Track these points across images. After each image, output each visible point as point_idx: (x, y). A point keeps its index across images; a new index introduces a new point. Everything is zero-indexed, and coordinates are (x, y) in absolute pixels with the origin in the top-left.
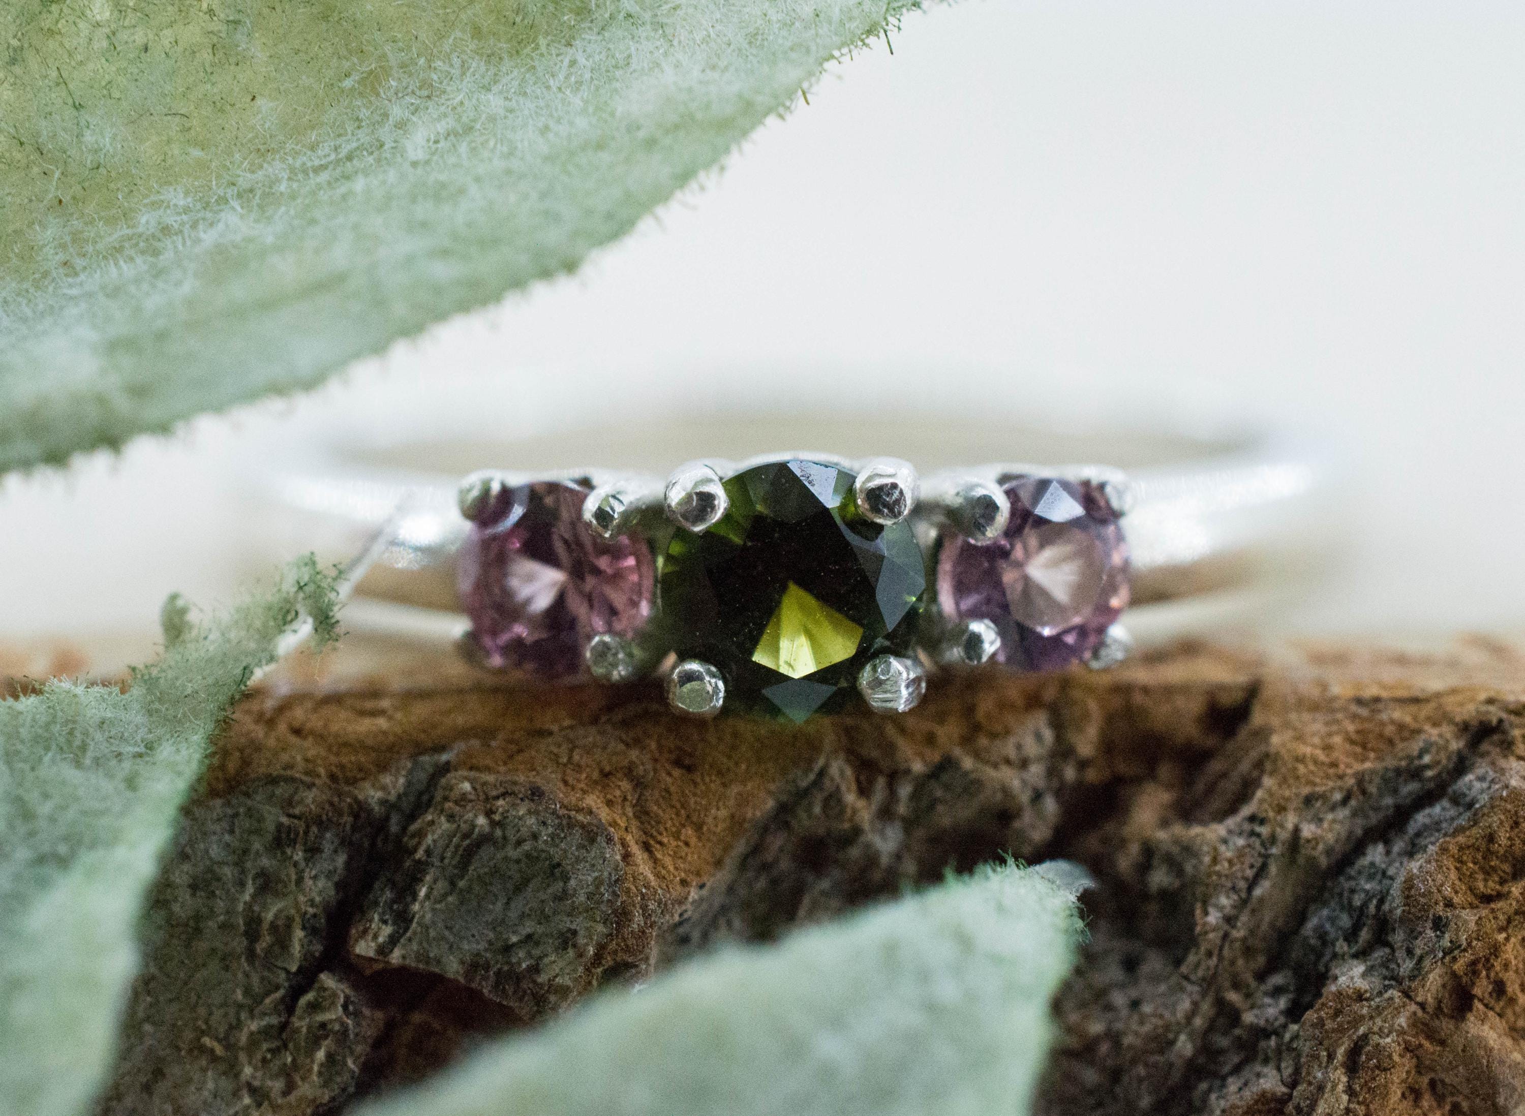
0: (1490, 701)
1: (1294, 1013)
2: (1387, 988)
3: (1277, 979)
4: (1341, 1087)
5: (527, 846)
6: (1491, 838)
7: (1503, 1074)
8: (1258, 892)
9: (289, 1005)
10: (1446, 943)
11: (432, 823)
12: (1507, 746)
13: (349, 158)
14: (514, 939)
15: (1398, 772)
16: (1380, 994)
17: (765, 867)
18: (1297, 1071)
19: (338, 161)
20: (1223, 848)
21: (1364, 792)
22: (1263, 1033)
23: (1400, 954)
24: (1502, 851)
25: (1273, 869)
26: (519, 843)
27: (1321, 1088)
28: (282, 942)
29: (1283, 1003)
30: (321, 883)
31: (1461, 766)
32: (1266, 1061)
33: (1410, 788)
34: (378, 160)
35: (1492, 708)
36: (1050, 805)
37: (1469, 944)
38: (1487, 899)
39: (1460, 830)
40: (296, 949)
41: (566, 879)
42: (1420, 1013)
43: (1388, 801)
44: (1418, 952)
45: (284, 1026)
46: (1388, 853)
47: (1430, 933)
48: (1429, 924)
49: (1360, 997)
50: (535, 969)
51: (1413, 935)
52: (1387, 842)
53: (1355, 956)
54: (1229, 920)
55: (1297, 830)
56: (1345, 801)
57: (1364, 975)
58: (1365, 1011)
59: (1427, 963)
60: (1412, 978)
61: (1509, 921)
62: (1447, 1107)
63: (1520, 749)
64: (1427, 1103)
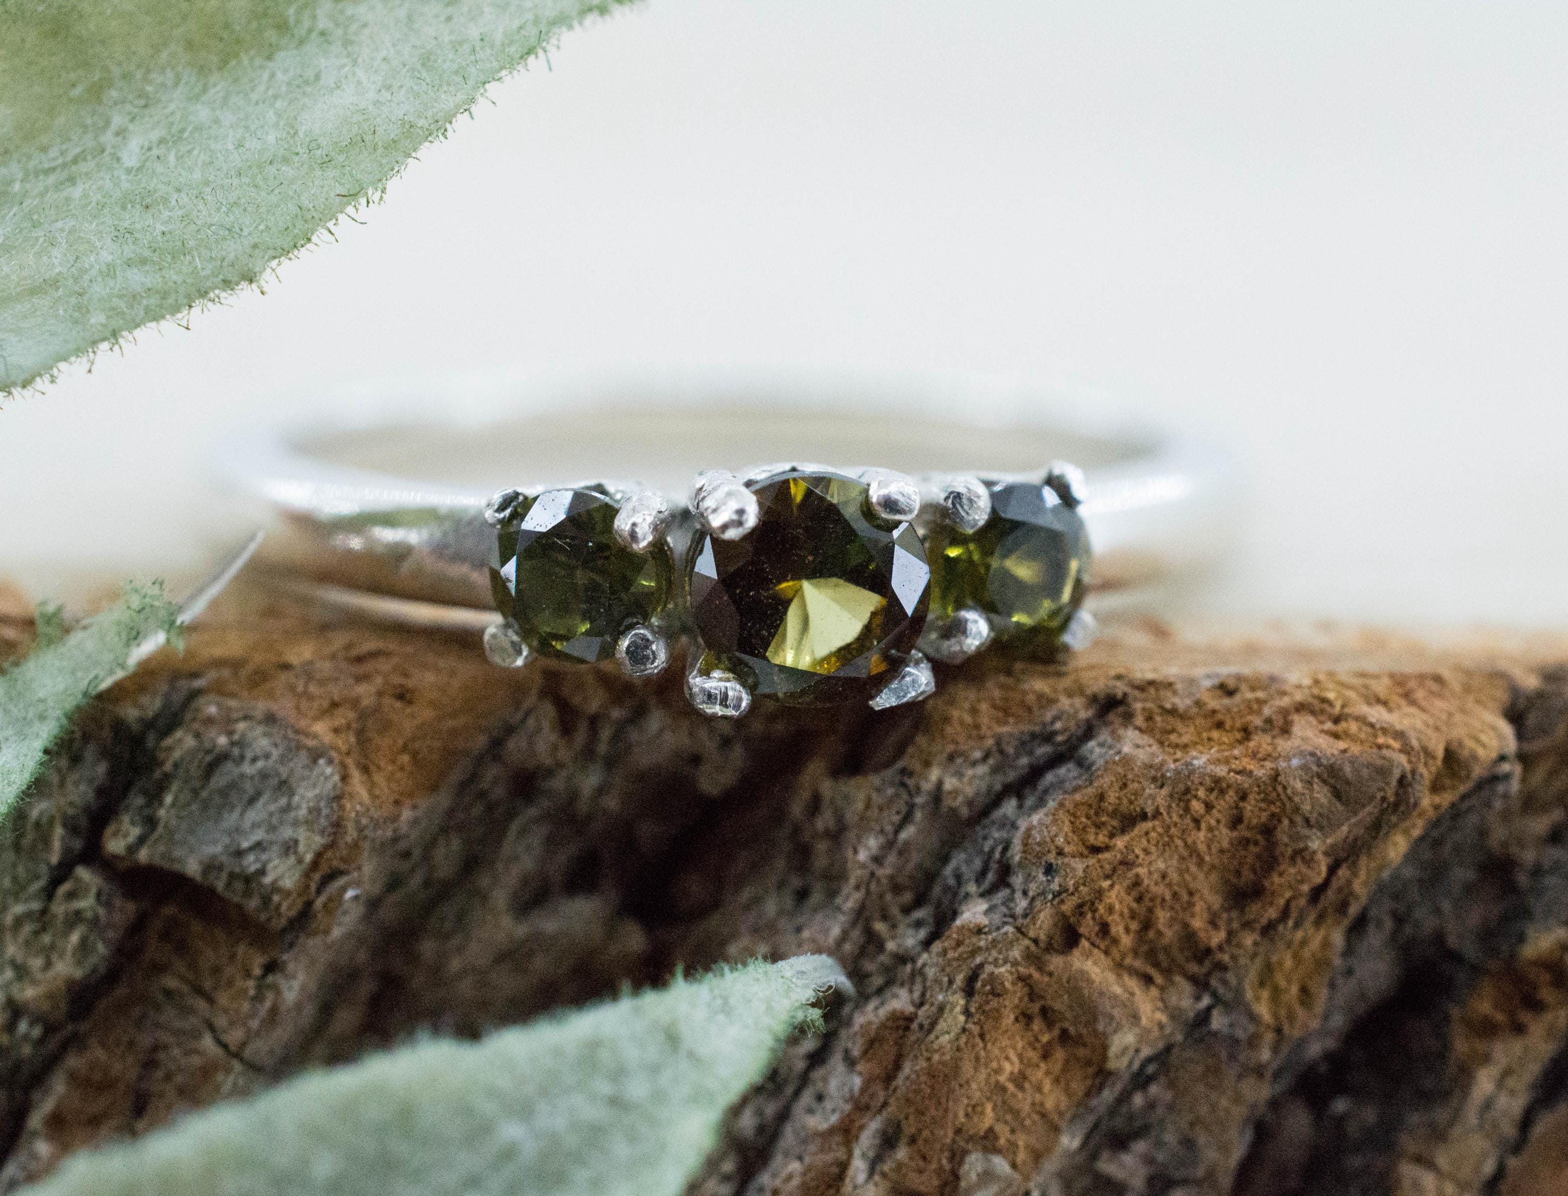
0: (1119, 677)
1: (927, 944)
2: (1006, 923)
3: (919, 914)
4: (958, 1009)
5: (260, 764)
6: (1102, 797)
7: (1102, 1003)
8: (904, 835)
9: (49, 893)
10: (1055, 886)
11: (180, 740)
12: (1128, 717)
13: (75, 161)
14: (245, 845)
15: (1033, 736)
16: (998, 929)
17: (482, 794)
18: (923, 994)
19: (64, 166)
20: (874, 796)
21: (1001, 752)
22: (902, 959)
23: (1018, 895)
24: (1110, 808)
25: (918, 815)
26: (254, 760)
27: (941, 1009)
28: (45, 839)
29: (922, 934)
30: (82, 788)
31: (1089, 732)
32: (902, 985)
33: (1043, 751)
34: (98, 165)
35: (1118, 684)
36: (738, 752)
37: (1076, 889)
38: (1095, 850)
39: (1077, 789)
40: (57, 845)
41: (292, 794)
42: (1033, 948)
43: (1024, 761)
44: (1031, 894)
45: (44, 912)
46: (1020, 806)
47: (1042, 877)
48: (1041, 870)
49: (981, 931)
50: (262, 872)
51: (1029, 878)
52: (1020, 797)
53: (982, 895)
54: (877, 860)
55: (940, 784)
56: (985, 758)
57: (986, 913)
58: (982, 943)
59: (1038, 903)
60: (1025, 916)
61: (1114, 870)
62: (1056, 1032)
63: (1139, 720)
64: (1037, 1025)
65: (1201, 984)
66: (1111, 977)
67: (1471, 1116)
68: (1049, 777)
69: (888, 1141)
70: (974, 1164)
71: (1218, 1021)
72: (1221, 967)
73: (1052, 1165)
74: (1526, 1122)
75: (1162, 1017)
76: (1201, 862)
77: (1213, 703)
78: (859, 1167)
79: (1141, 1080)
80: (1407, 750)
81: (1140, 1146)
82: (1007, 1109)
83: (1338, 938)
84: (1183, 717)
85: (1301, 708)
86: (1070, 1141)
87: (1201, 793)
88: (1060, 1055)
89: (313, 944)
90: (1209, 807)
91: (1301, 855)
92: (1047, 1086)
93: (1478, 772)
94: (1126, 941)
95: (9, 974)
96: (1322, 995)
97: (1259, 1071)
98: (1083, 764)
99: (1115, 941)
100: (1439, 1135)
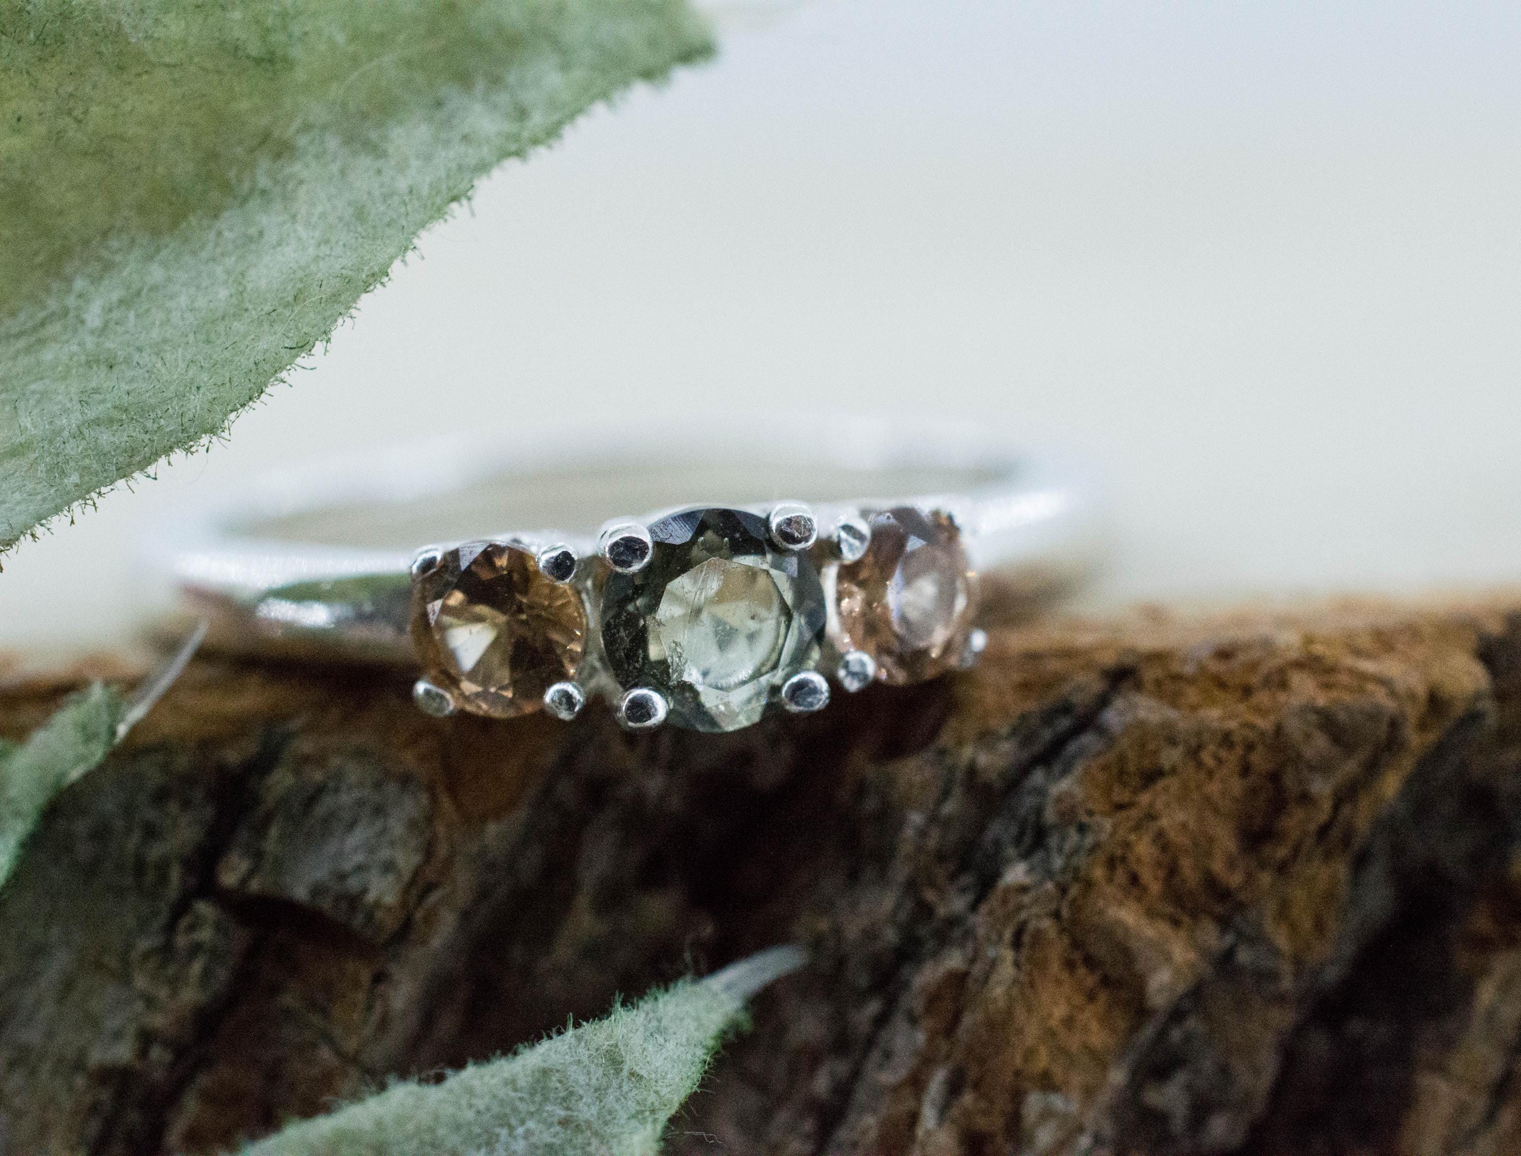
0: (1127, 651)
1: (974, 907)
2: (1046, 880)
3: (964, 880)
4: (1009, 962)
6: (1123, 759)
7: (1137, 946)
8: (944, 809)
9: (170, 928)
10: (1088, 844)
11: (279, 779)
14: (348, 867)
15: (1053, 709)
16: (1039, 886)
17: (558, 805)
18: (975, 952)
22: (953, 922)
23: (1055, 854)
24: (1132, 768)
25: (956, 790)
27: (993, 963)
28: (163, 878)
29: (969, 897)
30: (193, 828)
31: (1103, 701)
32: (955, 945)
33: (1064, 723)
35: (1128, 656)
37: (1108, 843)
38: (1120, 807)
39: (1099, 754)
40: (175, 881)
41: (387, 817)
43: (1048, 733)
44: (1066, 851)
45: (167, 945)
46: (1048, 774)
47: (1075, 836)
48: (1075, 830)
49: (1023, 889)
50: (365, 891)
51: (1064, 837)
52: (1047, 766)
53: (1021, 857)
54: (923, 834)
55: (973, 760)
56: (1012, 733)
57: (1027, 872)
58: (1026, 900)
59: (1074, 859)
61: (1140, 823)
62: (1099, 974)
64: (1082, 971)
65: (1224, 923)
66: (1143, 922)
67: (1477, 1023)
68: (1072, 747)
69: (954, 1088)
70: (1034, 1102)
71: (1244, 956)
72: (1241, 906)
73: (1104, 1098)
75: (1192, 956)
76: (1216, 811)
77: (1216, 667)
78: (929, 1117)
79: (1177, 1015)
80: (1393, 694)
81: (1181, 1076)
82: (1061, 1051)
83: (1341, 869)
84: (1190, 681)
85: (1299, 665)
86: (1118, 1076)
87: (1212, 747)
88: (1103, 997)
89: (416, 954)
90: (1220, 761)
91: (1305, 798)
92: (1094, 1026)
93: (1459, 710)
94: (1155, 887)
95: (139, 1006)
96: (1333, 926)
97: (1281, 999)
98: (1102, 731)
99: (1145, 889)
100: (1449, 1044)
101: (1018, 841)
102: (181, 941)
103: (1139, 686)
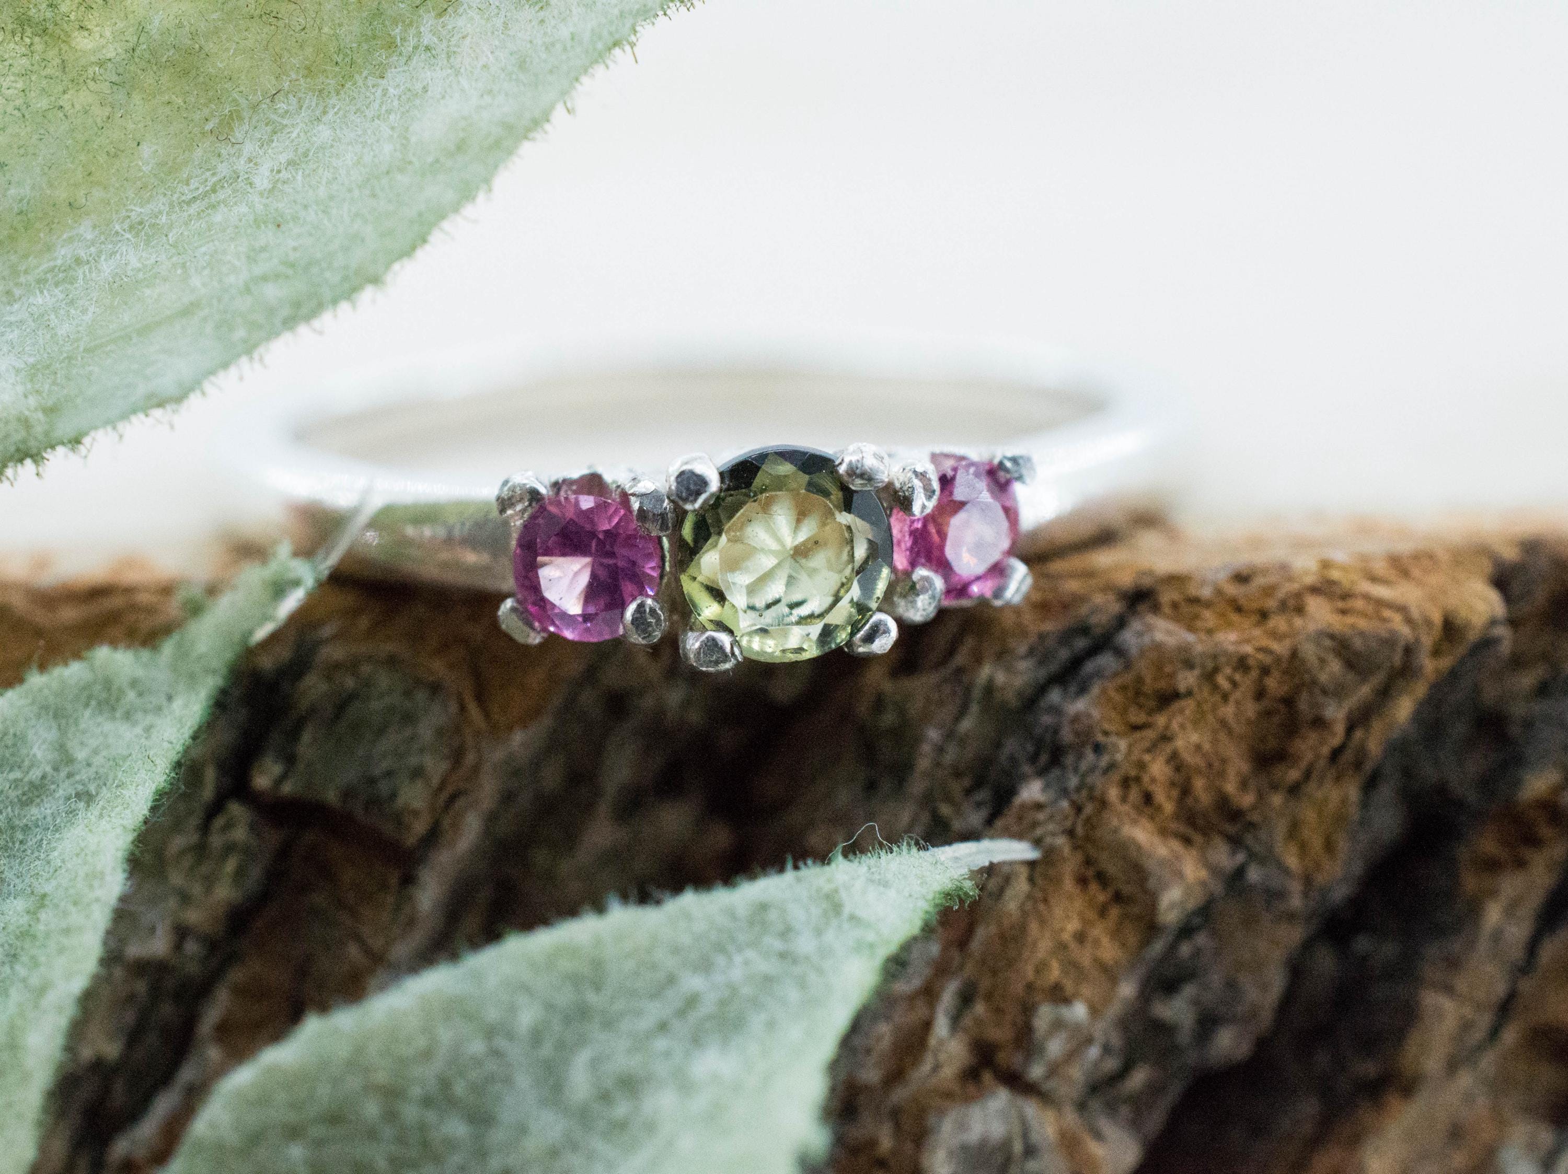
0: (1144, 573)
1: (989, 822)
2: (1058, 798)
3: (980, 795)
5: (385, 700)
6: (1139, 681)
7: (1150, 865)
8: (961, 727)
9: (205, 827)
10: (1103, 763)
11: (311, 684)
13: (214, 191)
14: (377, 772)
15: (1071, 629)
16: (1054, 803)
19: (206, 194)
21: (1044, 647)
23: (1070, 773)
24: (1148, 690)
25: (974, 708)
26: (380, 697)
28: (199, 780)
29: (983, 813)
31: (1121, 623)
33: (1081, 643)
34: (235, 191)
35: (1145, 578)
37: (1122, 764)
39: (1116, 675)
40: (209, 783)
41: (416, 724)
43: (1064, 653)
44: (1082, 771)
45: (202, 844)
46: (1063, 694)
47: (1092, 755)
48: (1091, 748)
49: (1039, 806)
50: (394, 796)
51: (1079, 756)
52: (1064, 686)
53: (1038, 775)
54: (940, 750)
55: (991, 679)
56: (1030, 653)
57: (1042, 789)
58: (1041, 817)
59: (1088, 779)
60: (1078, 791)
61: (1155, 744)
62: (1110, 891)
63: (1167, 610)
64: (1094, 887)
65: (1235, 842)
66: (1156, 840)
67: (1483, 945)
68: (1089, 667)
69: (966, 998)
70: (1044, 1015)
71: (1254, 875)
72: (1251, 826)
73: (1114, 1010)
74: (1533, 946)
75: (1203, 874)
76: (1230, 732)
77: (1232, 590)
78: (941, 1026)
79: (1186, 931)
80: (1409, 621)
81: (1189, 990)
82: (1072, 966)
83: (1353, 791)
84: (1208, 604)
85: (1315, 590)
86: (1127, 990)
87: (1228, 671)
88: (1115, 912)
89: (443, 857)
90: (1235, 684)
91: (1319, 723)
92: (1105, 941)
93: (1473, 636)
94: (1169, 807)
95: (174, 902)
96: (1343, 845)
97: (1291, 917)
98: (1120, 652)
99: (1159, 808)
100: (1453, 964)
101: (1033, 759)
102: (216, 841)
103: (1156, 608)
